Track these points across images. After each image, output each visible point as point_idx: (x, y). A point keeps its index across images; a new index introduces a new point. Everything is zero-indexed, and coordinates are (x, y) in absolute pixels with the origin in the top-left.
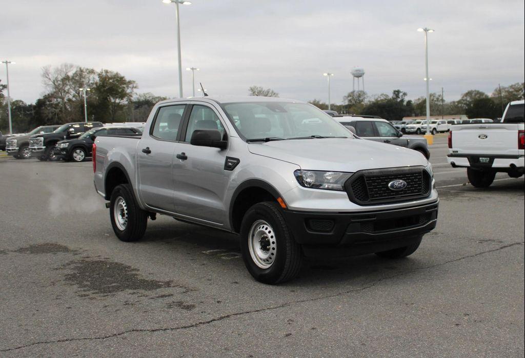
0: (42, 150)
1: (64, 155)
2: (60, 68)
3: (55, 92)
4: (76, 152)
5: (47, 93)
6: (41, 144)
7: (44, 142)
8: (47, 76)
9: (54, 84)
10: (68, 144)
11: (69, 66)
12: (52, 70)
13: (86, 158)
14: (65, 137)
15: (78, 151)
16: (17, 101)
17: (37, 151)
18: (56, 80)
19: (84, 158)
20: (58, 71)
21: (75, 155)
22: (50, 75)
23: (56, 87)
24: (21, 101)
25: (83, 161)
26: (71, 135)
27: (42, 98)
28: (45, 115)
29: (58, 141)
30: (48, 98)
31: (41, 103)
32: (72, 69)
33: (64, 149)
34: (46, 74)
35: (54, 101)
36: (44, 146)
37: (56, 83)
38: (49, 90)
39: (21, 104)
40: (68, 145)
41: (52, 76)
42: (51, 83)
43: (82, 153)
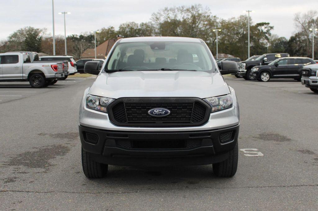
0: (244, 72)
1: (255, 76)
2: (307, 13)
3: (303, 31)
4: (263, 75)
5: (297, 32)
6: (244, 68)
7: (246, 67)
8: (298, 20)
9: (303, 26)
10: (258, 68)
11: (313, 12)
12: (301, 16)
13: (270, 79)
14: (261, 64)
15: (265, 74)
16: (281, 38)
17: (242, 73)
18: (304, 23)
19: (269, 79)
20: (305, 16)
21: (262, 77)
22: (299, 19)
23: (304, 28)
24: (284, 38)
25: (268, 81)
26: (265, 62)
27: (294, 36)
28: (294, 48)
29: (255, 66)
30: (298, 35)
31: (293, 39)
32: (315, 14)
33: (255, 72)
34: (297, 19)
35: (303, 38)
36: (246, 69)
37: (304, 25)
38: (298, 30)
39: (284, 40)
40: (258, 70)
41: (302, 20)
42: (300, 25)
43: (268, 76)
